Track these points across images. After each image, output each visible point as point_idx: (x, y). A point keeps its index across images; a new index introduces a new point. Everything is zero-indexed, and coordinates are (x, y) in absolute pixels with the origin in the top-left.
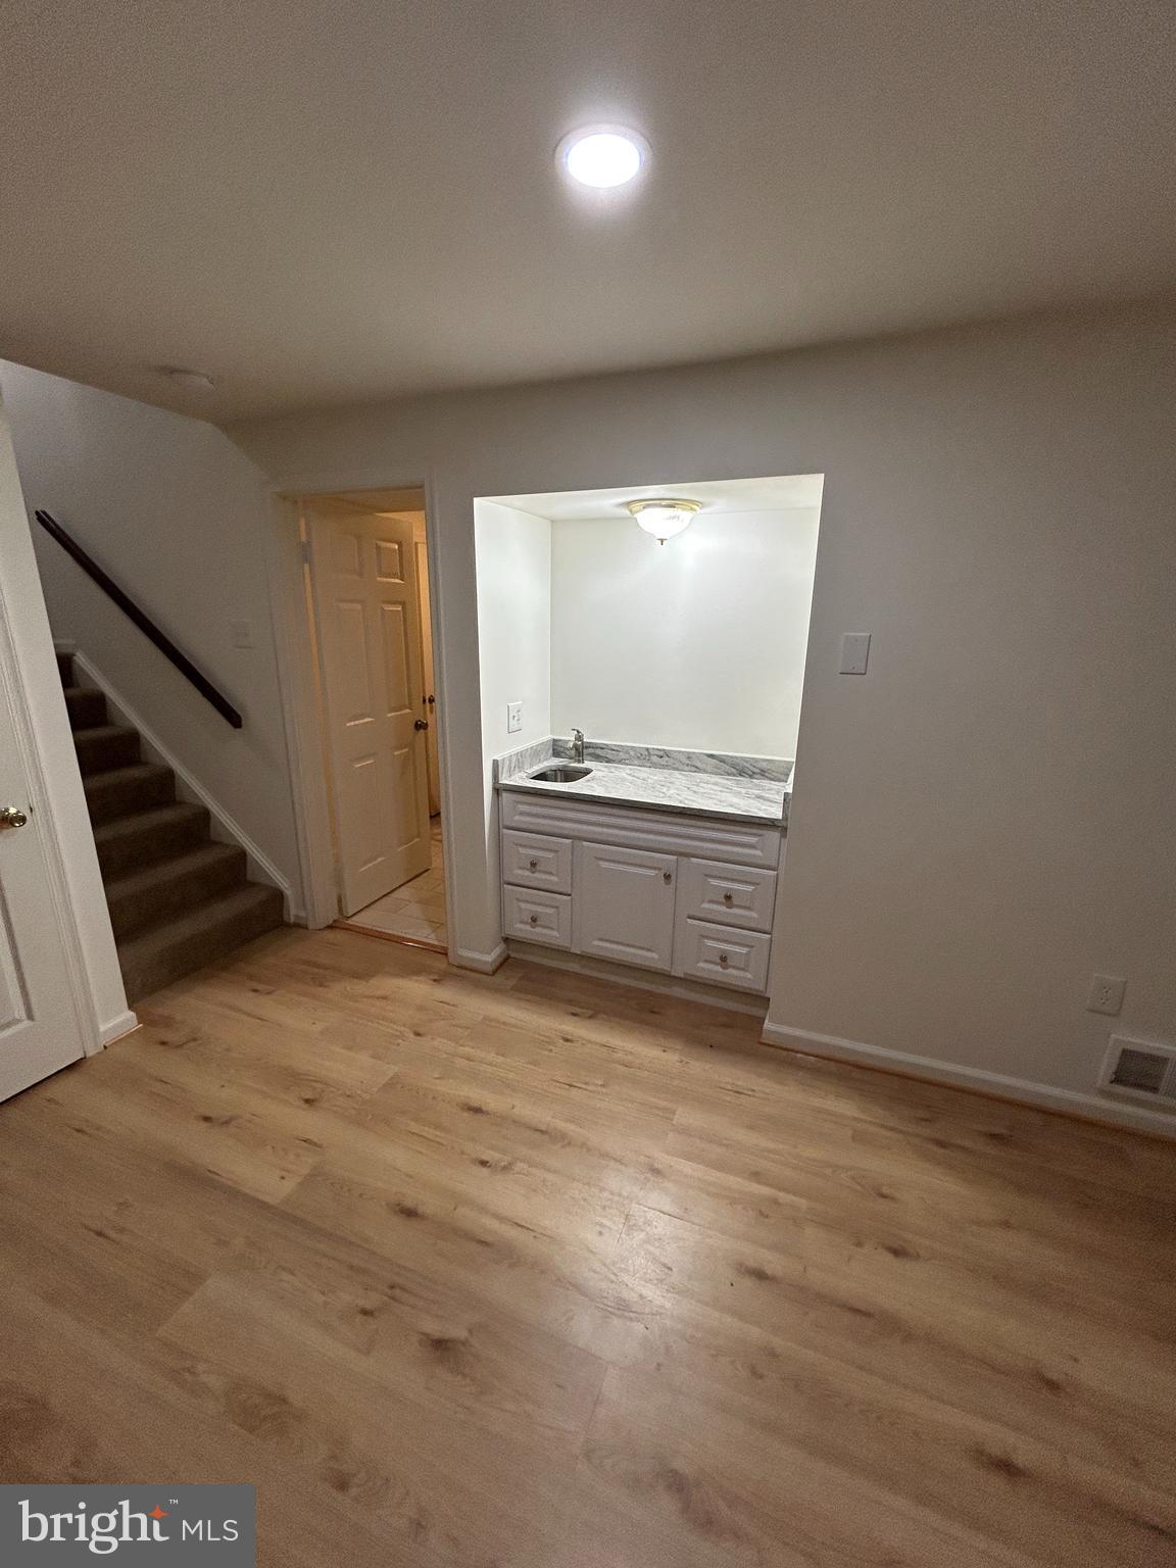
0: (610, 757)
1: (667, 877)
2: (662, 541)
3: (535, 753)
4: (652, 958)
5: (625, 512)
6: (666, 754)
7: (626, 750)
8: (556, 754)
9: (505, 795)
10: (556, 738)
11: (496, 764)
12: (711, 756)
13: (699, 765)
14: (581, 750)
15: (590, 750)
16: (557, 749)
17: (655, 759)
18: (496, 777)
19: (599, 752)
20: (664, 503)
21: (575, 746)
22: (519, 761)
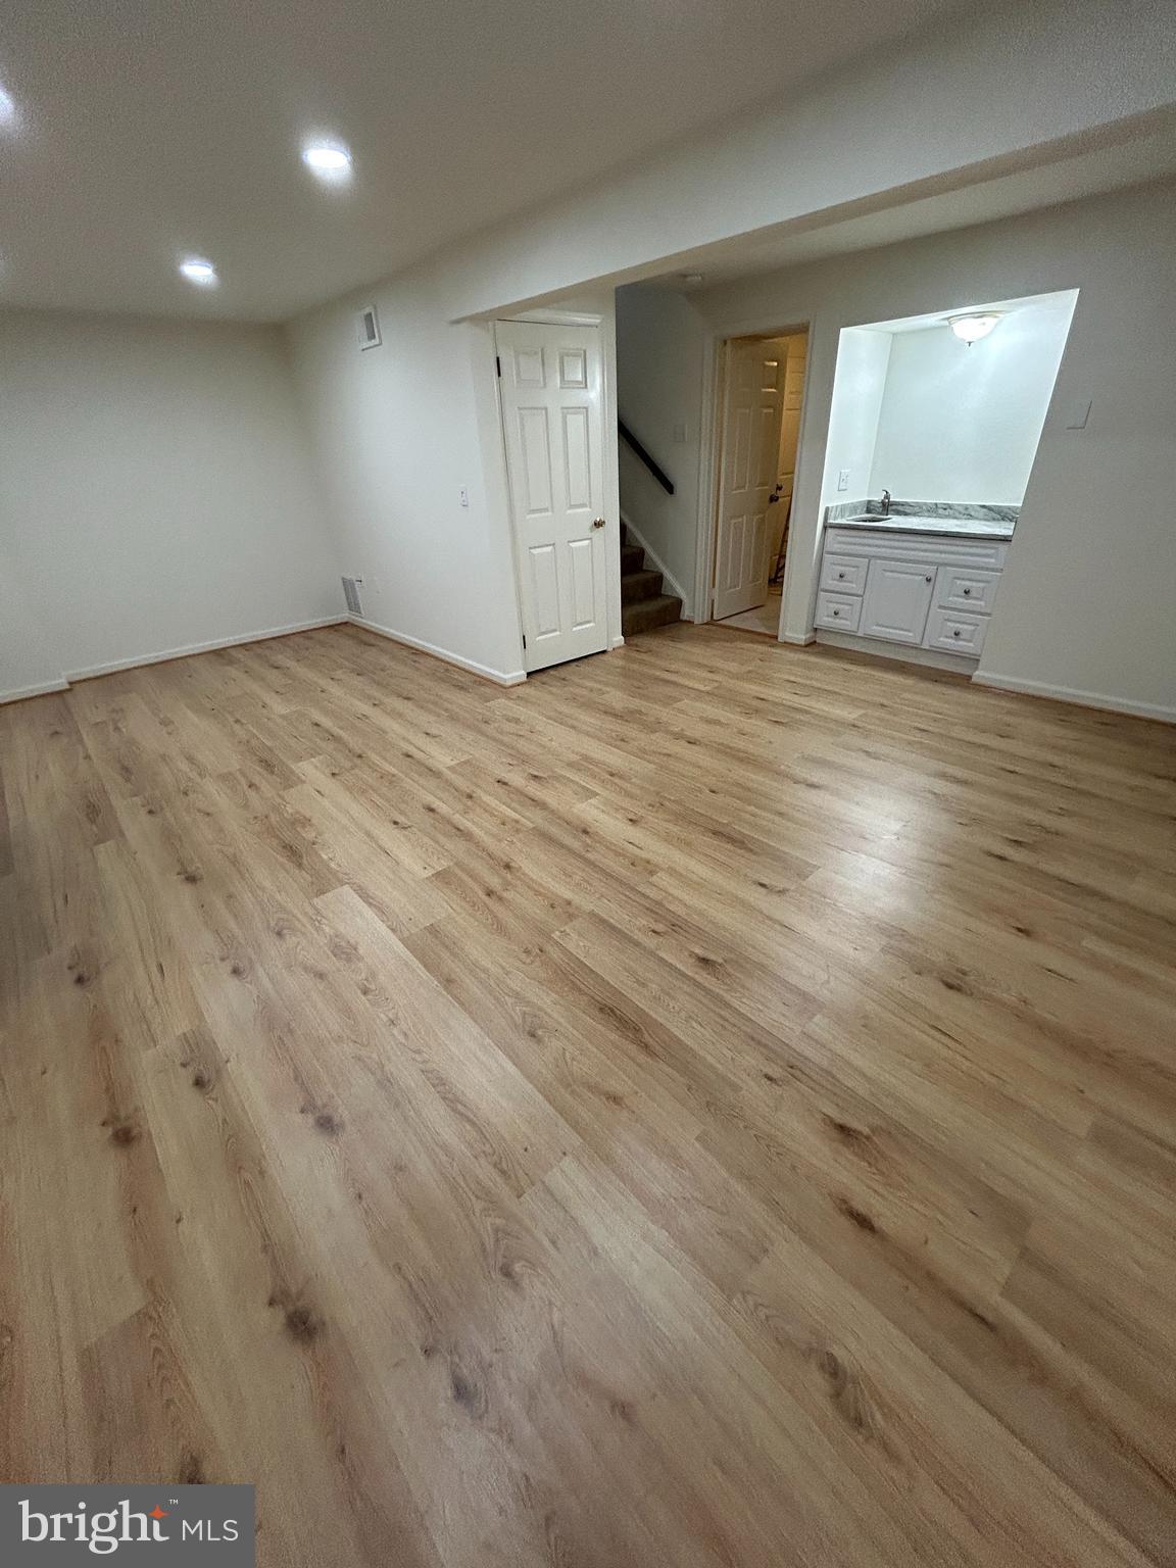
0: (908, 511)
1: (928, 580)
2: (970, 343)
3: (854, 508)
4: (910, 637)
5: (946, 323)
6: (950, 507)
7: (919, 505)
8: (868, 511)
9: (830, 531)
10: (870, 499)
11: (827, 509)
12: (983, 507)
13: (973, 513)
14: (887, 507)
15: (894, 507)
16: (869, 507)
17: (941, 511)
18: (826, 518)
19: (900, 508)
20: (976, 315)
21: (883, 502)
22: (843, 509)
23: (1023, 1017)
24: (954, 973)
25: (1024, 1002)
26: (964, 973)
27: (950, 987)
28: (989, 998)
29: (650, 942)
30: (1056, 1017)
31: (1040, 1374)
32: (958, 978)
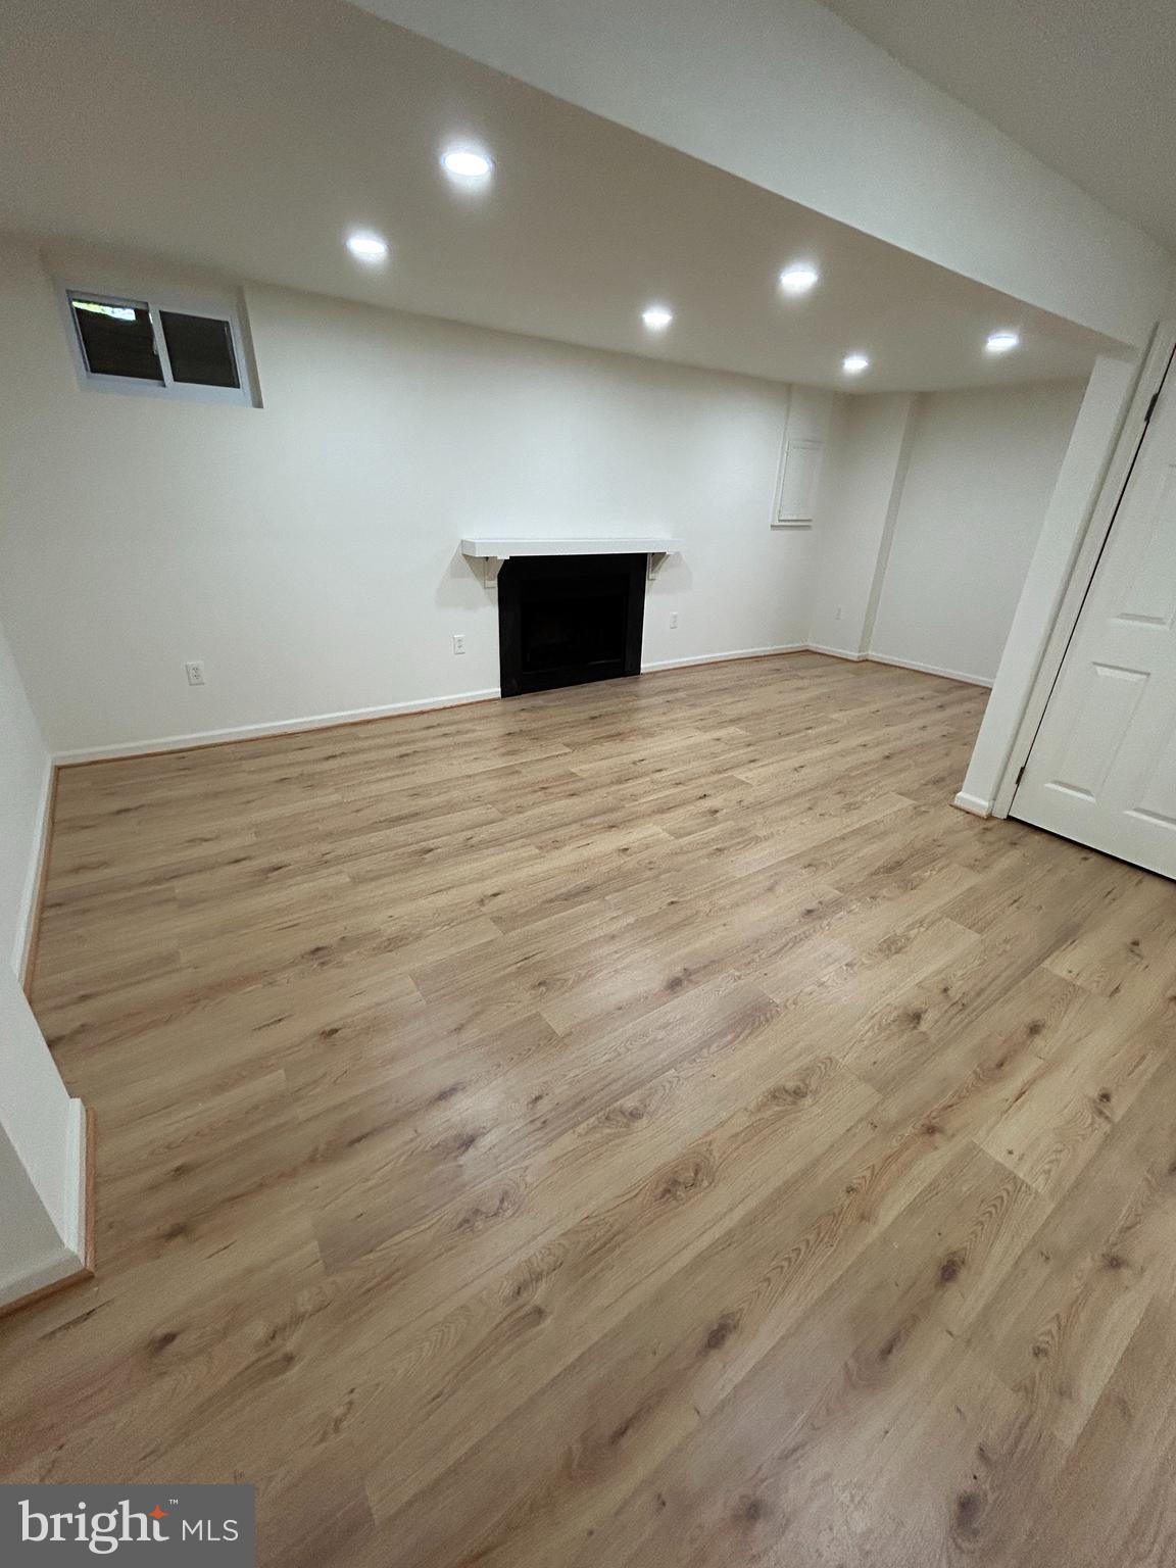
23: (264, 975)
24: (327, 958)
25: (271, 983)
26: (323, 964)
27: (318, 949)
28: (293, 964)
29: (469, 833)
30: (245, 993)
31: (144, 884)
32: (323, 957)
